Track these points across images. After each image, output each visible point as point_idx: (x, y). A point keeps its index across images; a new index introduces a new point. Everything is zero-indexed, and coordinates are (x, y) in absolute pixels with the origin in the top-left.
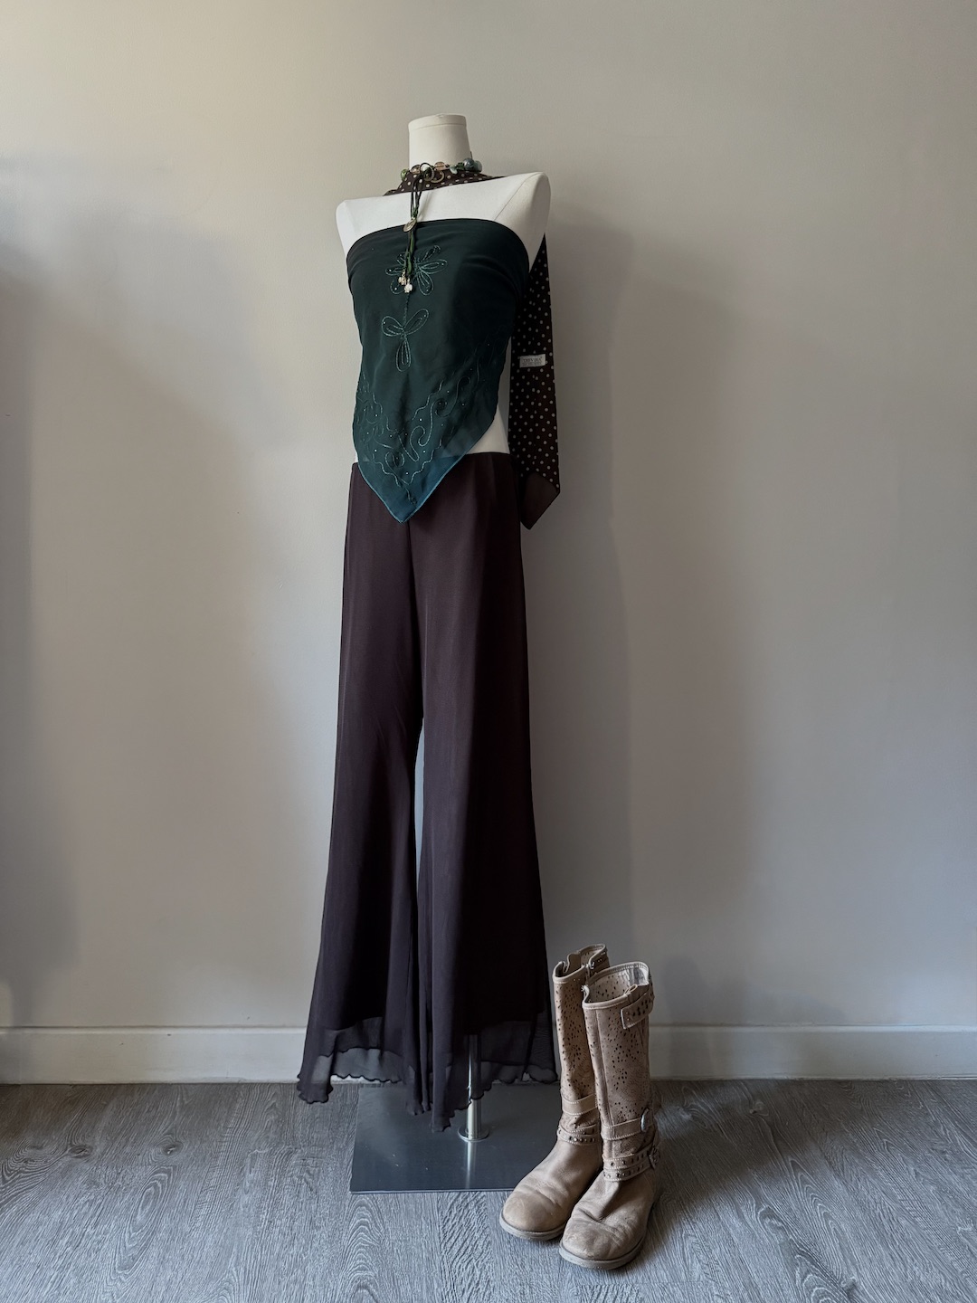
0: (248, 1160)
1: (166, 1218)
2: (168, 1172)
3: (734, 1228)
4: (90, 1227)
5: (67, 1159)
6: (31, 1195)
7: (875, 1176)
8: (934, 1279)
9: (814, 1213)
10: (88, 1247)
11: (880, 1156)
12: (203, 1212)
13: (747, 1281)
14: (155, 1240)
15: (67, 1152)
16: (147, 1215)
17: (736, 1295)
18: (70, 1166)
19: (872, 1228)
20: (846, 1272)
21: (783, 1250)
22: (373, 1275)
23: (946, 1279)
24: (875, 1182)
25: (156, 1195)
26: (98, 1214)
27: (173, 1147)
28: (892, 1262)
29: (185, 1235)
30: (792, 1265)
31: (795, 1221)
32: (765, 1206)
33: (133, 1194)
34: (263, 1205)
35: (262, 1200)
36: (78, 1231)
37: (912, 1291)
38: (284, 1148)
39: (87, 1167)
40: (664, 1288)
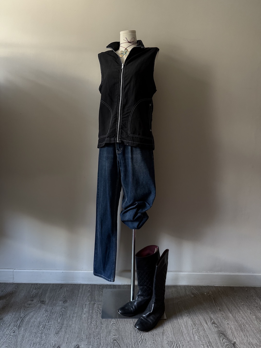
0: (84, 306)
1: (65, 321)
2: (65, 308)
3: (205, 327)
4: (47, 323)
5: (40, 304)
6: (32, 314)
7: (240, 313)
8: (255, 341)
9: (225, 323)
10: (47, 328)
11: (241, 308)
12: (74, 319)
13: (209, 341)
14: (63, 327)
15: (39, 302)
16: (61, 320)
17: (206, 345)
18: (40, 306)
19: (239, 327)
20: (233, 339)
21: (218, 333)
22: (117, 337)
23: (257, 342)
24: (240, 315)
25: (62, 315)
26: (48, 319)
27: (65, 301)
28: (244, 337)
29: (71, 325)
30: (219, 337)
31: (220, 325)
32: (213, 321)
33: (57, 314)
34: (89, 317)
35: (88, 316)
36: (44, 324)
37: (249, 344)
38: (93, 302)
39: (45, 306)
40: (188, 342)
